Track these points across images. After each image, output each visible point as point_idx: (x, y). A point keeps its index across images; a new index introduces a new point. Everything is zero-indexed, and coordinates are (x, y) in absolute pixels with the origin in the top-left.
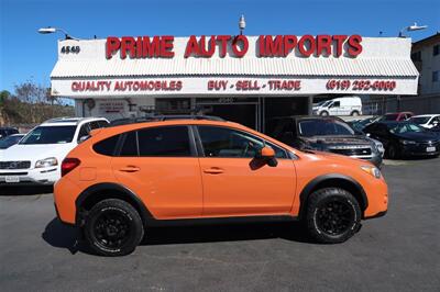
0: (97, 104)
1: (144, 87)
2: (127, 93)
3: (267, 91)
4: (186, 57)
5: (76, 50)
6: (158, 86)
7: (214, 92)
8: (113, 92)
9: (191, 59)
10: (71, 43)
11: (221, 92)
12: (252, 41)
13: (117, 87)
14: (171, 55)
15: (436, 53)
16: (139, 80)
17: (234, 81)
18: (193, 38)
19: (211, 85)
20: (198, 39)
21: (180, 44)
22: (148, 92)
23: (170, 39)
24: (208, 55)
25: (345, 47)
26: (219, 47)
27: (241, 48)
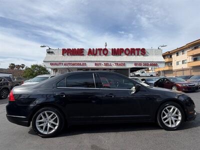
0: (58, 70)
1: (74, 65)
2: (67, 67)
3: (115, 67)
4: (88, 55)
5: (52, 53)
6: (78, 64)
8: (63, 66)
9: (90, 55)
10: (51, 50)
11: (99, 67)
13: (65, 65)
14: (83, 55)
15: (177, 55)
16: (72, 63)
17: (103, 63)
18: (90, 49)
19: (96, 64)
20: (92, 50)
23: (83, 49)
24: (95, 55)
25: (140, 52)
26: (98, 52)
27: (105, 52)
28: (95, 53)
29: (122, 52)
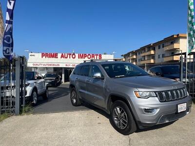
0: (38, 68)
1: (50, 65)
2: (46, 66)
4: (61, 58)
5: (34, 56)
6: (54, 65)
7: (67, 67)
8: (43, 66)
9: (63, 58)
10: (33, 54)
11: (69, 67)
12: (77, 55)
14: (57, 58)
17: (72, 64)
18: (62, 55)
19: (66, 65)
20: (64, 54)
21: (59, 55)
22: (51, 66)
23: (57, 54)
24: (67, 58)
25: (98, 57)
26: (69, 56)
27: (74, 56)
28: (66, 56)
29: (86, 57)
